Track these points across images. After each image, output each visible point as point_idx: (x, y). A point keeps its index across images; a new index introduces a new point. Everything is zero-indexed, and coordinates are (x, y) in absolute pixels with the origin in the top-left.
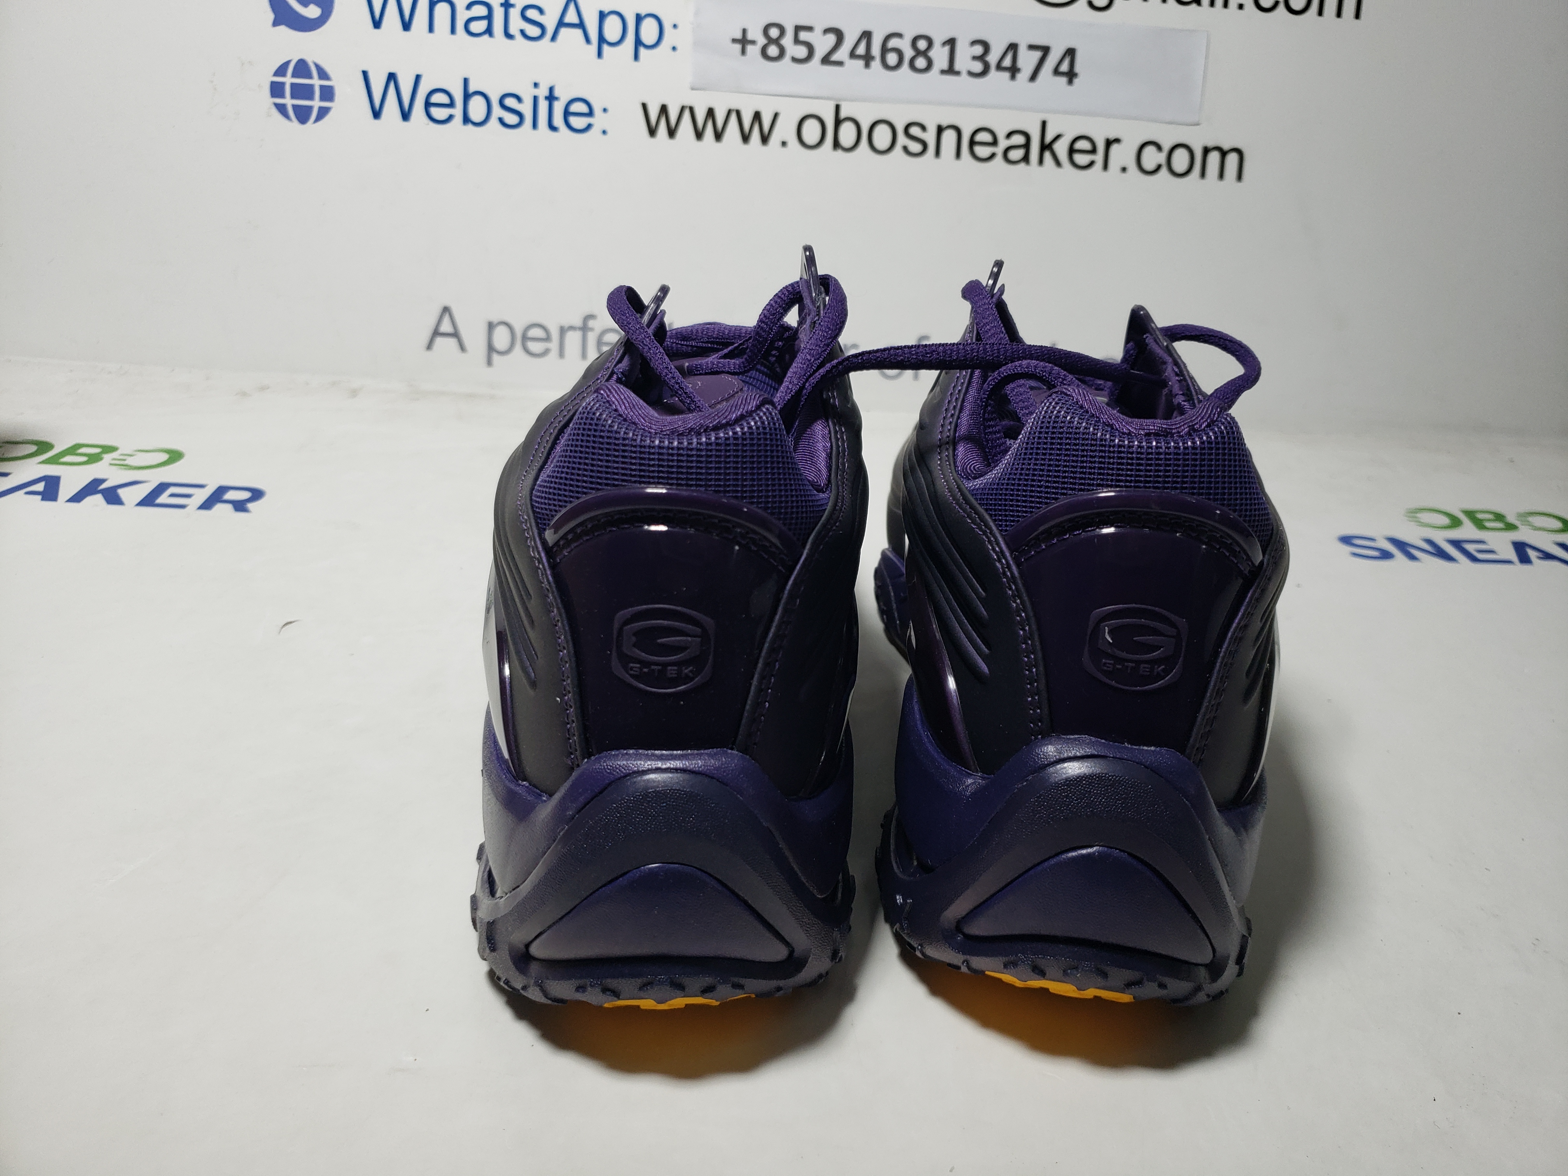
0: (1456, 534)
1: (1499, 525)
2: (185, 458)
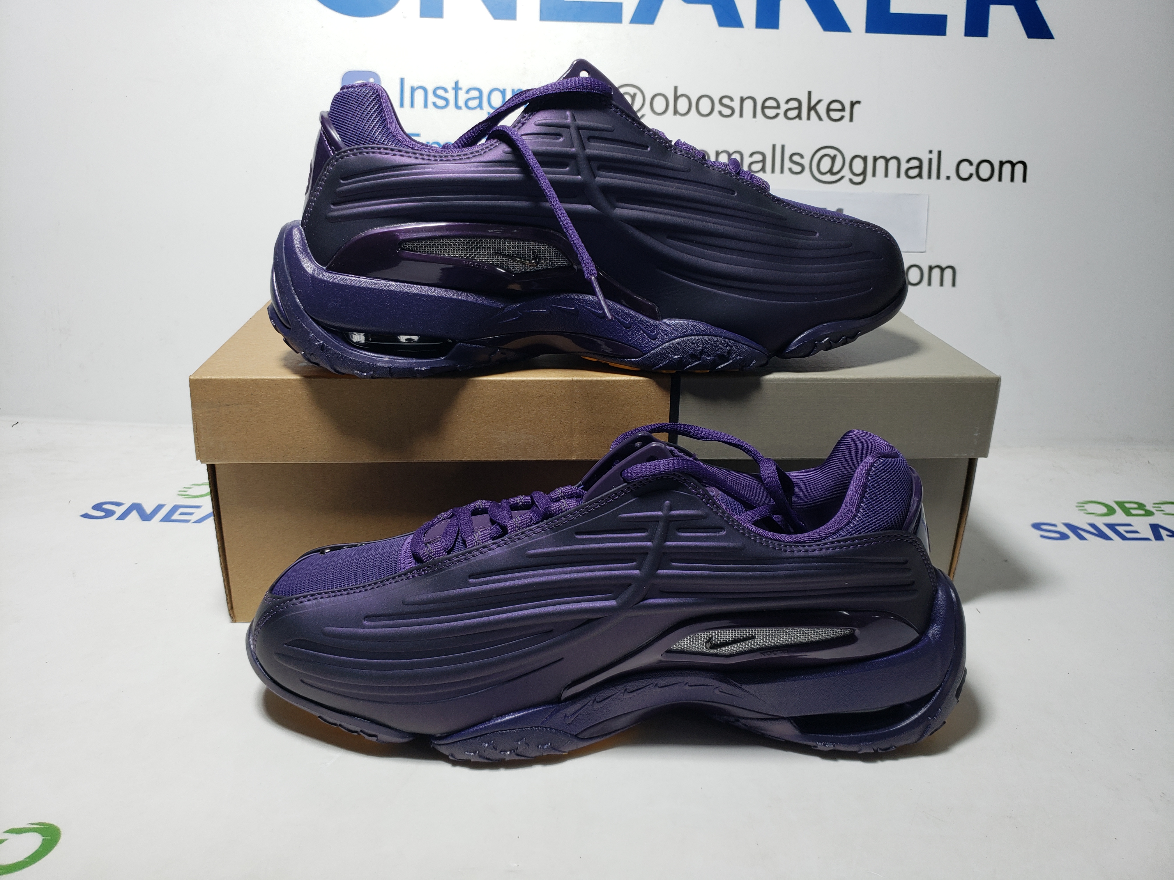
0: (1111, 520)
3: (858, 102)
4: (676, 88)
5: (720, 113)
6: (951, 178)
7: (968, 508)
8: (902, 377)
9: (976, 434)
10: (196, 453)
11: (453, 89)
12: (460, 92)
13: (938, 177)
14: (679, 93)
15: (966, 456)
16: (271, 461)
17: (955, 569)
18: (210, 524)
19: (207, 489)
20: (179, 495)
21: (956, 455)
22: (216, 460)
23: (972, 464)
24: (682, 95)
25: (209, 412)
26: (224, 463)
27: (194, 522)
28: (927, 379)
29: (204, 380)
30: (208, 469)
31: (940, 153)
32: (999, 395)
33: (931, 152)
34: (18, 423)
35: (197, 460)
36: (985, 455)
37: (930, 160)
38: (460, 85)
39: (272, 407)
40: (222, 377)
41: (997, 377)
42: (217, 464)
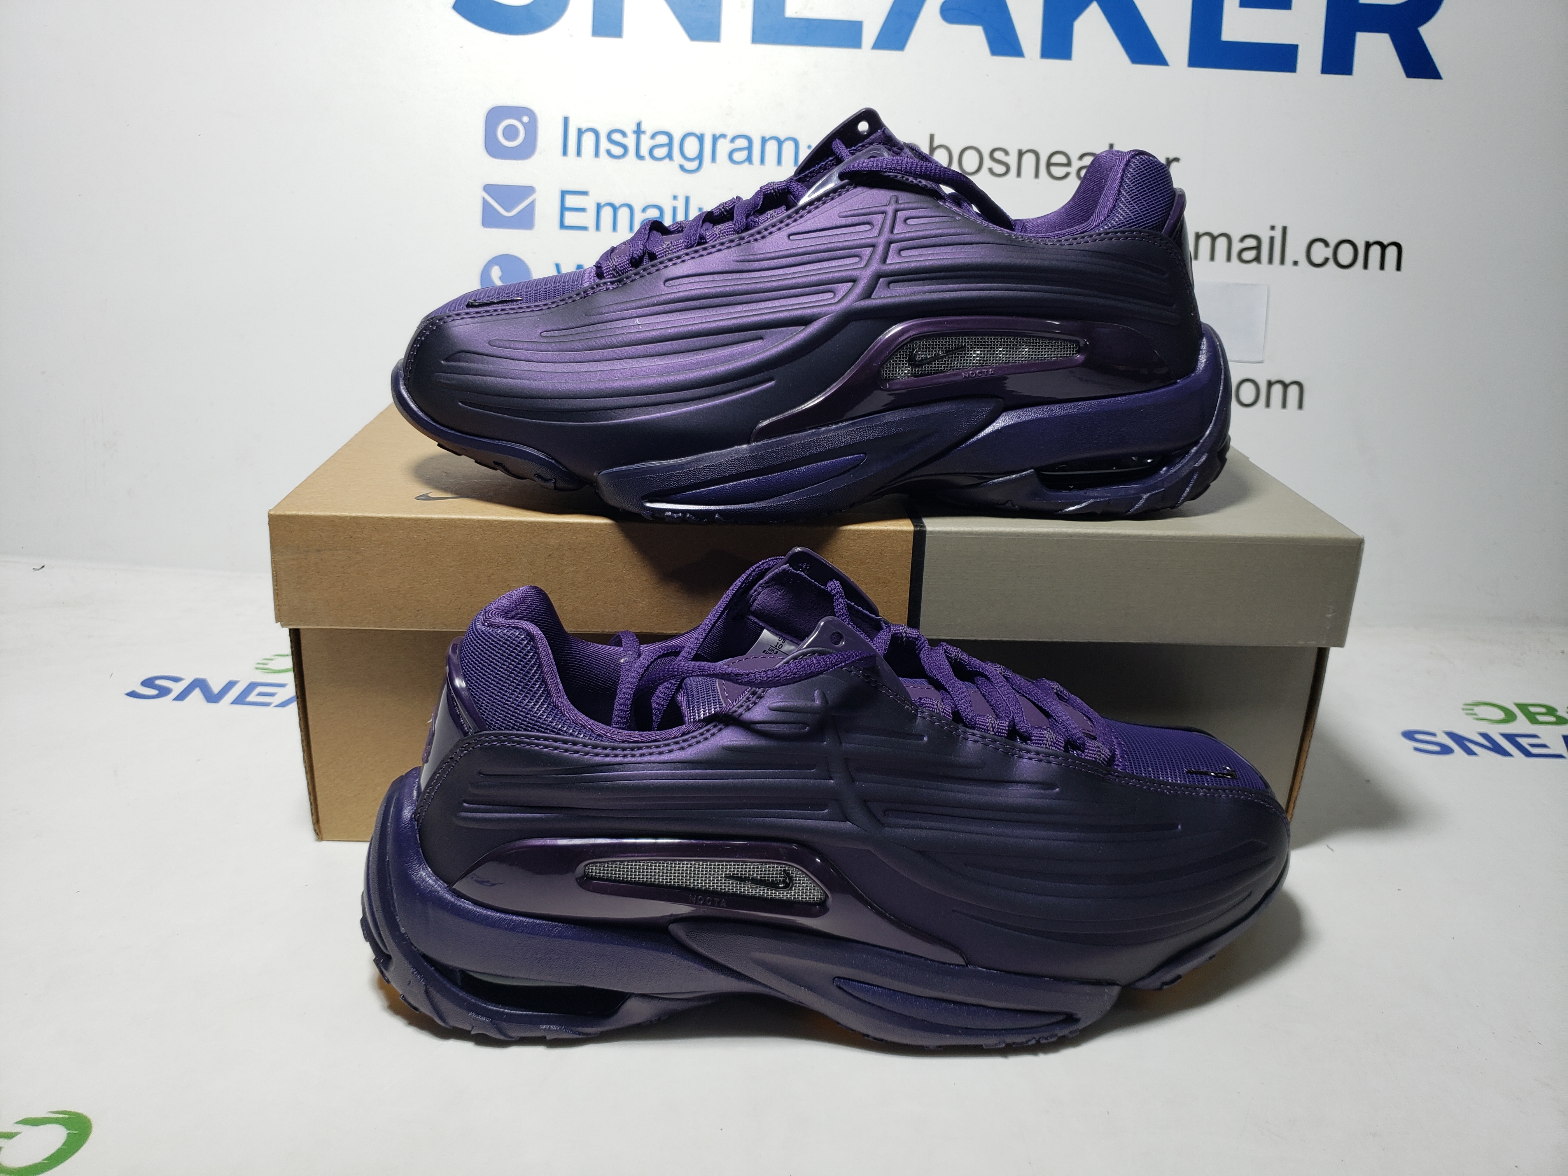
0: (1510, 728)
1: (1551, 719)
3: (1177, 160)
4: (932, 137)
5: (991, 170)
6: (1299, 264)
7: (1316, 716)
8: (1229, 534)
9: (1329, 616)
10: (276, 614)
11: (634, 132)
12: (643, 137)
13: (1282, 262)
14: (936, 144)
15: (1315, 644)
16: (375, 627)
17: (1296, 798)
18: (294, 708)
19: (288, 663)
20: (257, 668)
21: (1301, 643)
22: (302, 623)
23: (1322, 656)
24: (940, 146)
25: (294, 559)
26: (311, 627)
27: (276, 706)
28: (1263, 539)
29: (288, 517)
30: (290, 635)
31: (1285, 229)
32: (1361, 563)
33: (1273, 228)
34: (43, 567)
35: (276, 622)
36: (1340, 643)
37: (1272, 239)
38: (643, 128)
39: (377, 554)
40: (313, 513)
41: (1359, 539)
42: (304, 629)
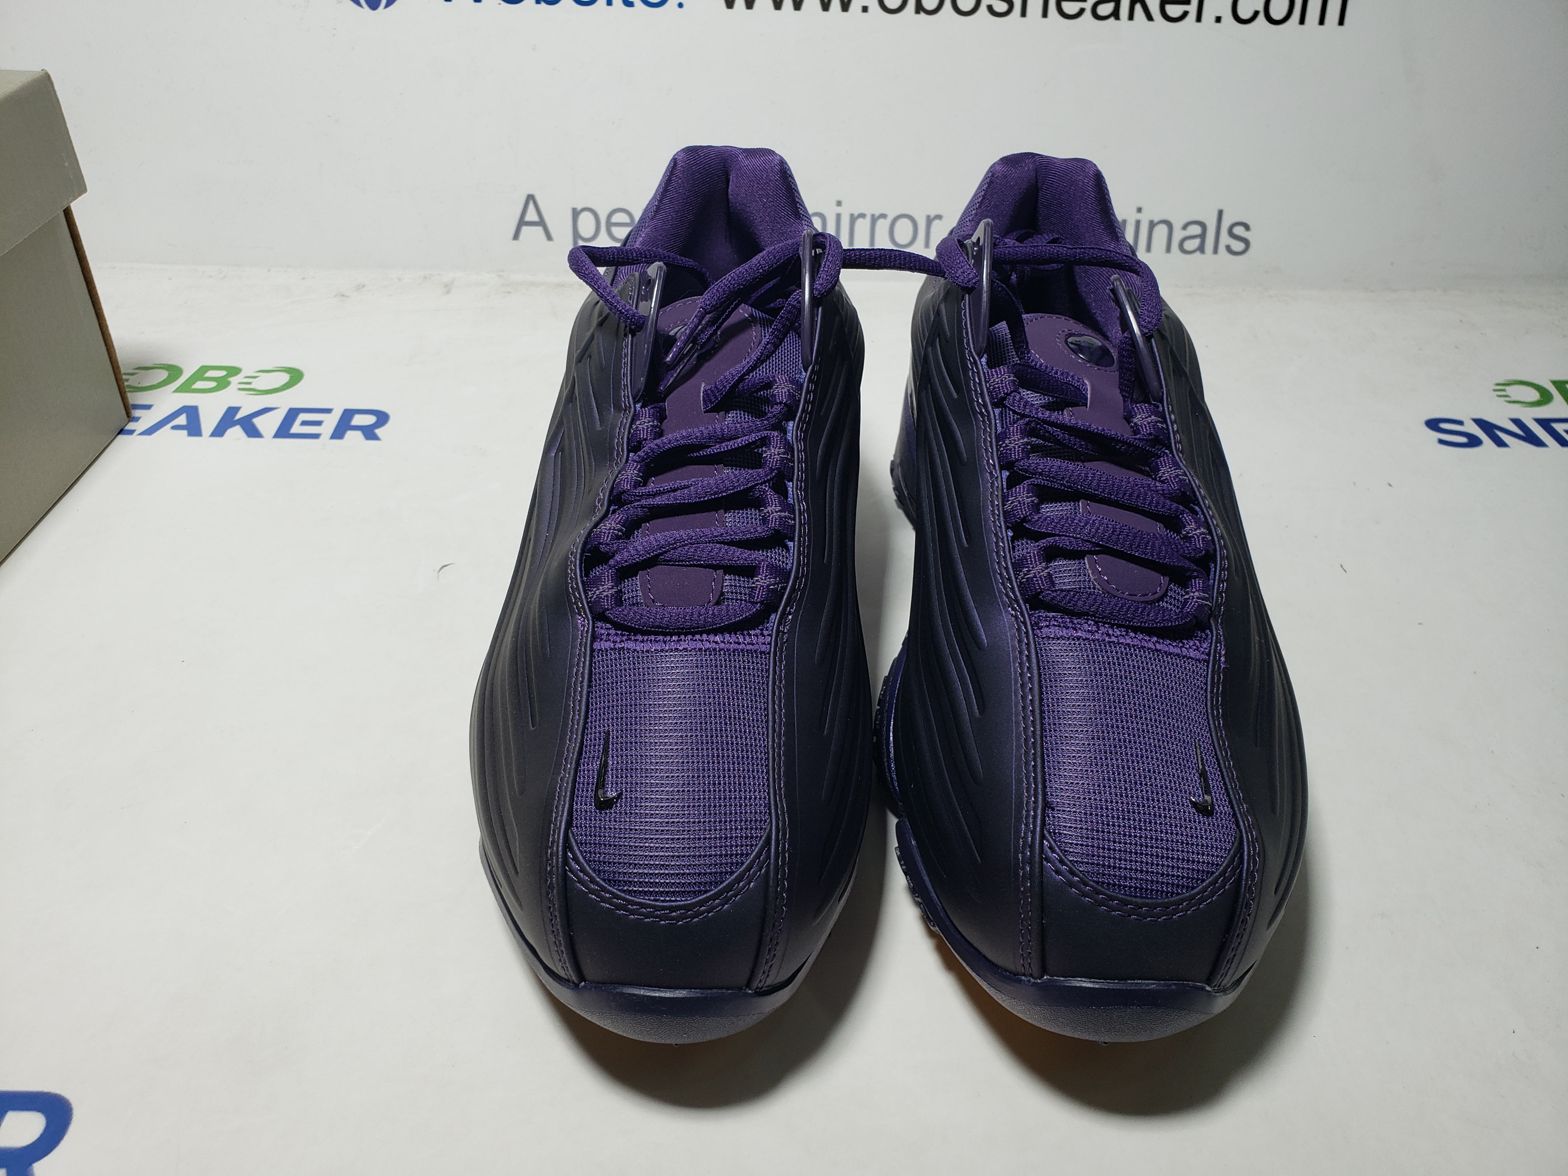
2: (305, 378)
